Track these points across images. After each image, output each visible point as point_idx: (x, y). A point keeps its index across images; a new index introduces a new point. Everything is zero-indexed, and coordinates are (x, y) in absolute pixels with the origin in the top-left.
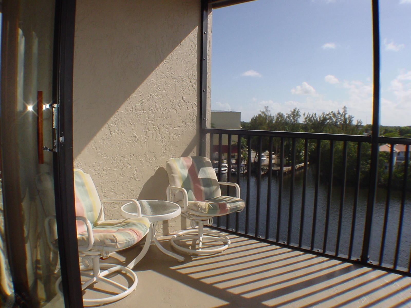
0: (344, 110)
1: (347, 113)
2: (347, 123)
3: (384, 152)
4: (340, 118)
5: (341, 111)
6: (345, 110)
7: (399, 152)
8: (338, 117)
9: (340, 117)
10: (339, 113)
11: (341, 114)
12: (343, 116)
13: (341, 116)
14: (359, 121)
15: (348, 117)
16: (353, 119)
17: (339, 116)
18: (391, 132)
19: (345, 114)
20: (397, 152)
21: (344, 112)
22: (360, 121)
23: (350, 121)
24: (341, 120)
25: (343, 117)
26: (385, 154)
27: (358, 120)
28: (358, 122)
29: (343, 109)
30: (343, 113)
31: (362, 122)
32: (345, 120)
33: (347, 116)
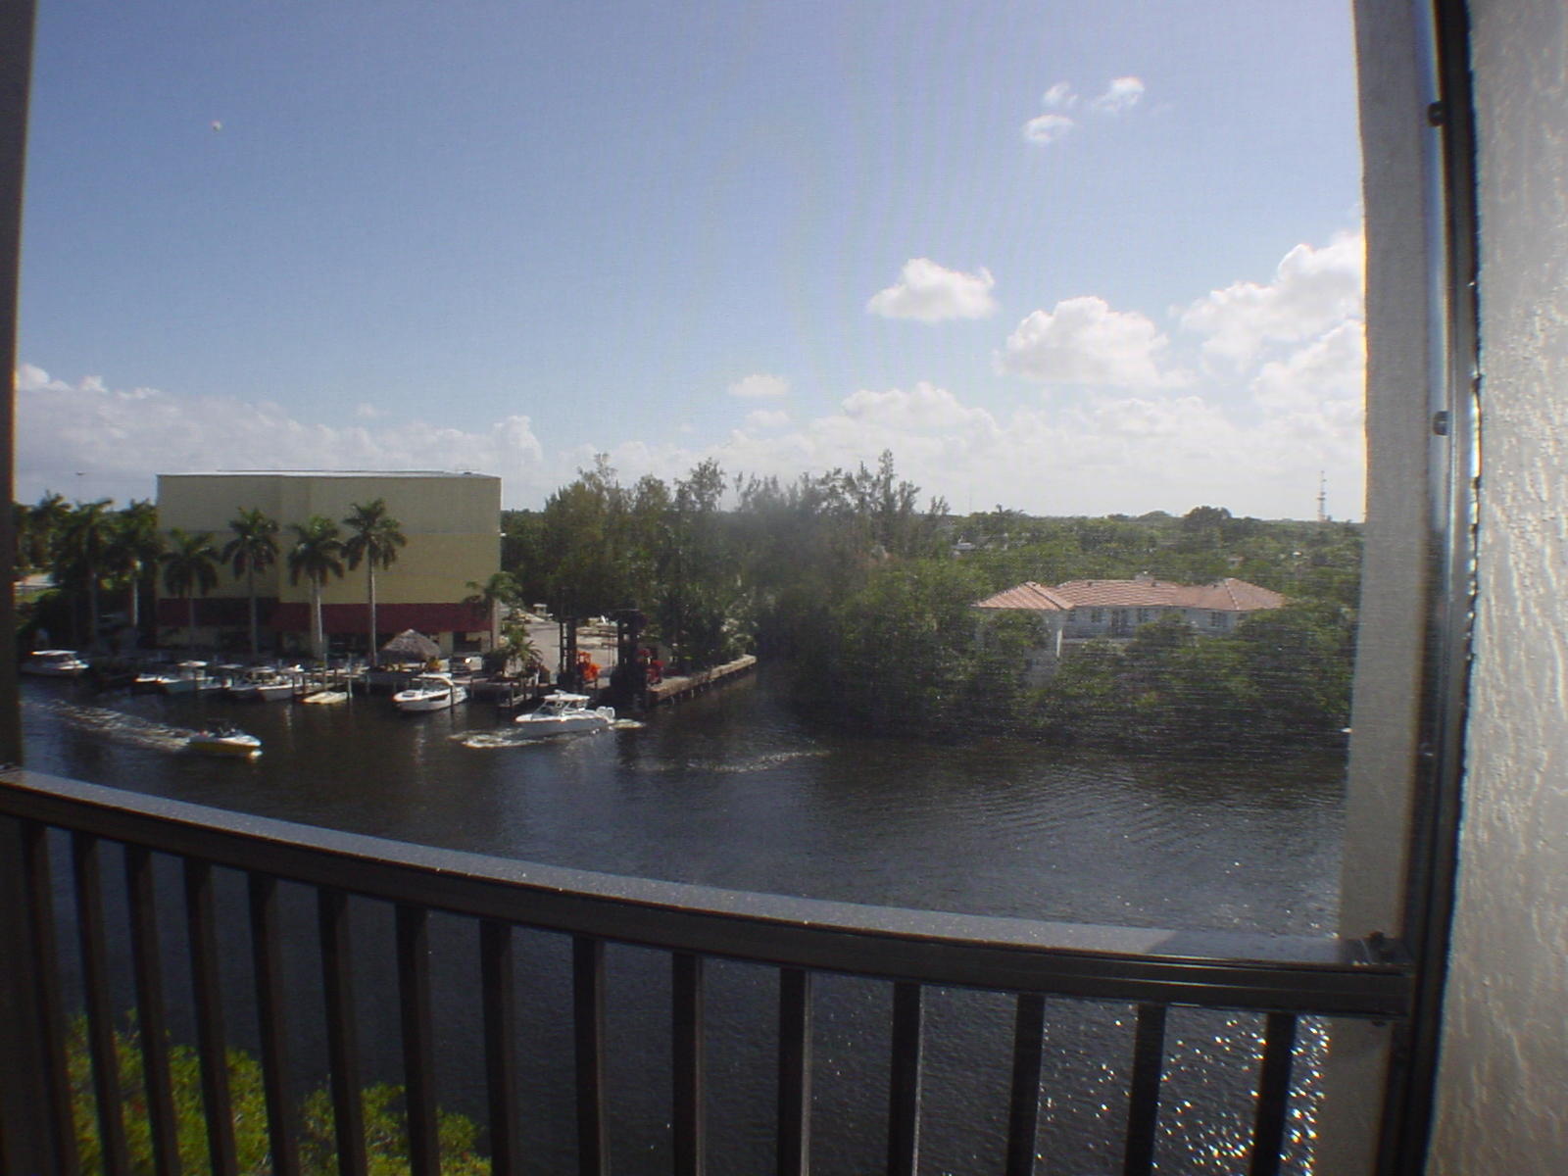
0: (883, 465)
1: (894, 473)
2: (897, 509)
3: (1020, 611)
4: (871, 495)
5: (874, 469)
6: (886, 466)
7: (1073, 610)
8: (863, 490)
9: (869, 491)
10: (865, 476)
11: (875, 478)
12: (882, 484)
13: (874, 485)
14: (937, 500)
15: (898, 489)
16: (916, 495)
17: (867, 484)
18: (1054, 536)
19: (888, 480)
20: (1062, 609)
21: (883, 473)
22: (941, 503)
23: (908, 504)
24: (876, 501)
25: (882, 490)
26: (1022, 619)
27: (933, 500)
28: (934, 505)
29: (880, 460)
30: (882, 477)
31: (949, 505)
32: (890, 499)
33: (895, 486)
